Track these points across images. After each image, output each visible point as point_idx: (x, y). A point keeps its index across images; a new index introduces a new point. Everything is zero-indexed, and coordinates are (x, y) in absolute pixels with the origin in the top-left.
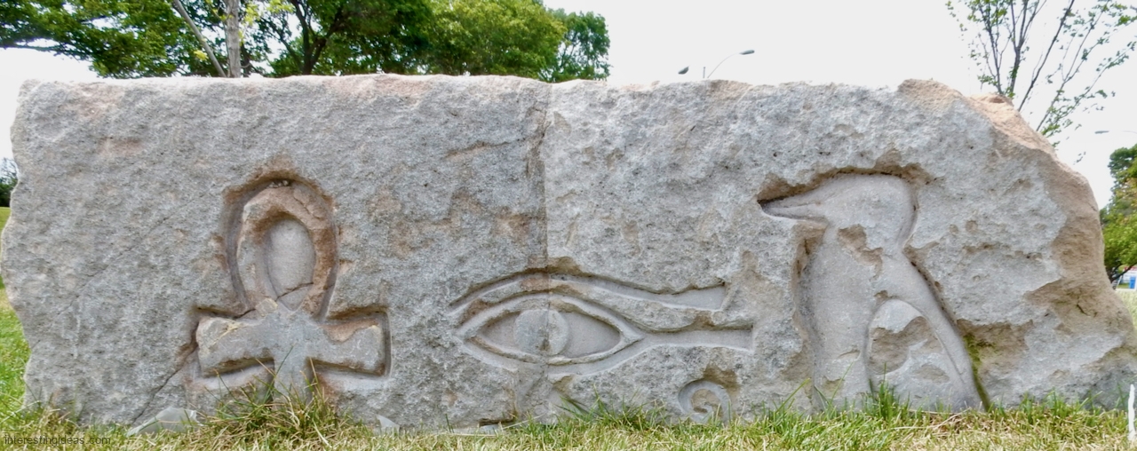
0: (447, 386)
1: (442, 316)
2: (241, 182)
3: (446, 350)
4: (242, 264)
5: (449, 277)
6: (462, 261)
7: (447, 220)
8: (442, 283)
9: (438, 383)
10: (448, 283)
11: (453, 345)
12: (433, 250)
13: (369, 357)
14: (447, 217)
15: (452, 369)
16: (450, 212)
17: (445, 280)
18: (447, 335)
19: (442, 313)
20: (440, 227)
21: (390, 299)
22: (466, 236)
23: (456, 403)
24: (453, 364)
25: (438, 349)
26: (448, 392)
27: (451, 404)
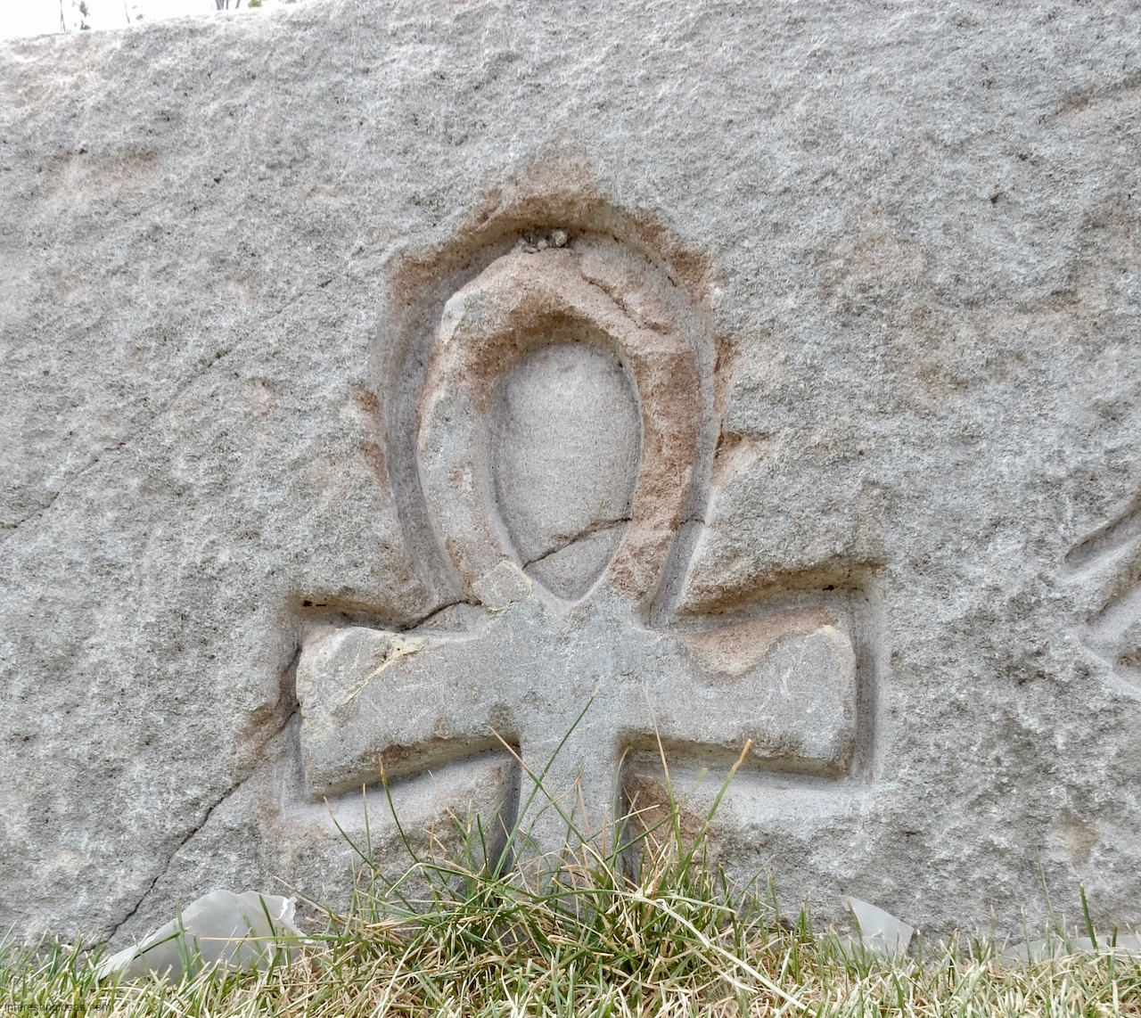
0: (1066, 800)
1: (1050, 584)
2: (438, 235)
3: (1062, 689)
4: (432, 468)
5: (1073, 463)
6: (1111, 415)
7: (1063, 298)
8: (1051, 485)
9: (1033, 792)
10: (1070, 484)
11: (1085, 673)
12: (1021, 386)
13: (817, 721)
14: (1063, 286)
15: (1082, 748)
16: (1075, 271)
17: (1062, 473)
18: (1067, 644)
19: (1051, 574)
20: (1041, 319)
21: (891, 539)
22: (1123, 340)
23: (1096, 853)
24: (1084, 731)
25: (1036, 687)
26: (1070, 821)
27: (1081, 858)
